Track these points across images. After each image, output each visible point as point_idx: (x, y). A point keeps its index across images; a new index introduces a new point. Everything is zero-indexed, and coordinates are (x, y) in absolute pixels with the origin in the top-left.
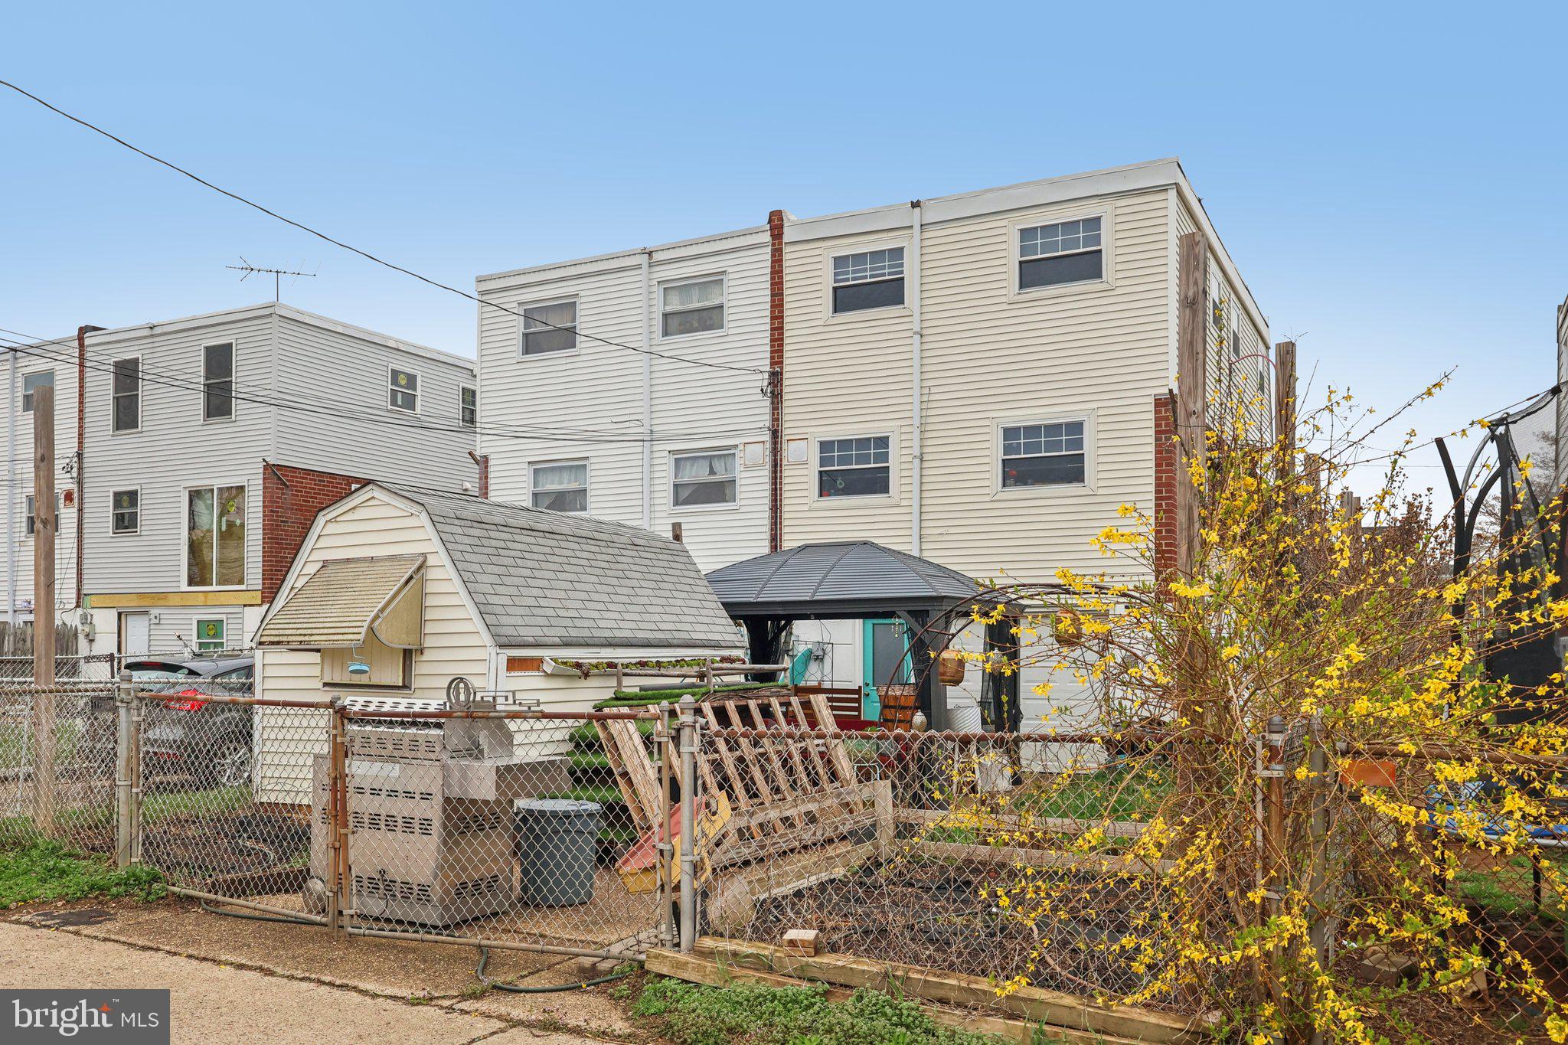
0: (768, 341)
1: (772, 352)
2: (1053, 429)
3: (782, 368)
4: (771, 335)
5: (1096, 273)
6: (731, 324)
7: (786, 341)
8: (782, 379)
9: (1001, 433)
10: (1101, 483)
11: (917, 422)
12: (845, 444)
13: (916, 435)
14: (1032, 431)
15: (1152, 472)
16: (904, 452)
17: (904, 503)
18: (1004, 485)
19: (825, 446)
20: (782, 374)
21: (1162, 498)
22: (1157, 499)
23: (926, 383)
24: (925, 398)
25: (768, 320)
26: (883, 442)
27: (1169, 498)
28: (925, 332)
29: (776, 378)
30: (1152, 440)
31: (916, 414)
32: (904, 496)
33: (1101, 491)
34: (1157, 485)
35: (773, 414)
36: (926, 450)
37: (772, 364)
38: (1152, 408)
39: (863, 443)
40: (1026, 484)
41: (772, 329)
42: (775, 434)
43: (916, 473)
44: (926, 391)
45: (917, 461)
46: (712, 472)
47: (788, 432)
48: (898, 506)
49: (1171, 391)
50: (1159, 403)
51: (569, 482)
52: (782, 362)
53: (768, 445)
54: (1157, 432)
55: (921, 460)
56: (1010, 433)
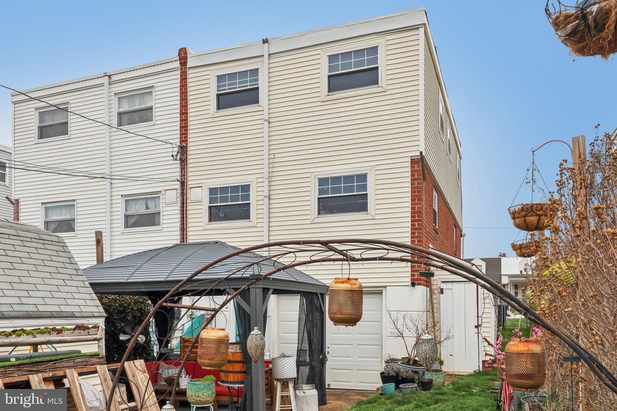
0: (178, 128)
1: (181, 134)
2: (349, 179)
3: (187, 144)
4: (181, 124)
5: (375, 82)
6: (157, 118)
7: (189, 128)
8: (187, 151)
9: (317, 182)
10: (378, 212)
11: (266, 175)
12: (224, 190)
13: (266, 184)
14: (336, 180)
15: (409, 204)
16: (259, 194)
17: (259, 225)
18: (319, 214)
19: (213, 191)
20: (187, 147)
21: (415, 221)
22: (412, 221)
23: (272, 152)
24: (271, 161)
25: (179, 115)
26: (246, 188)
27: (420, 220)
28: (271, 120)
29: (183, 150)
30: (409, 185)
31: (266, 171)
32: (259, 221)
33: (378, 217)
34: (412, 213)
35: (182, 172)
36: (272, 193)
37: (181, 141)
38: (409, 164)
39: (235, 189)
40: (332, 213)
41: (181, 121)
42: (183, 184)
43: (266, 207)
44: (272, 156)
45: (266, 199)
46: (147, 208)
47: (191, 182)
48: (255, 227)
49: (421, 153)
50: (413, 162)
51: (65, 215)
52: (187, 141)
53: (179, 191)
54: (412, 180)
55: (269, 199)
56: (322, 181)
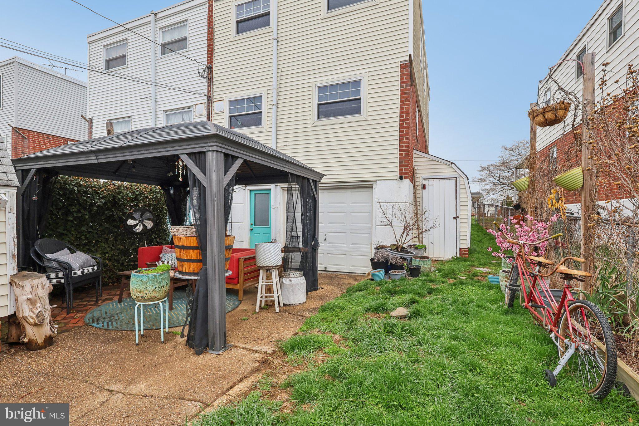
0: (206, 52)
1: (208, 57)
2: (344, 85)
3: (213, 65)
4: (208, 49)
6: (190, 46)
7: (215, 51)
8: (212, 71)
9: (317, 89)
10: (370, 114)
11: (275, 86)
12: (241, 101)
13: (275, 92)
14: (333, 87)
15: (398, 106)
16: (269, 103)
17: (268, 130)
18: (319, 118)
19: (232, 103)
20: (212, 68)
21: (404, 120)
22: (400, 120)
23: (280, 67)
24: (279, 74)
25: (206, 42)
26: (259, 98)
27: (408, 120)
28: (279, 39)
29: (210, 69)
30: (398, 87)
31: (274, 83)
32: (269, 126)
33: (370, 118)
34: (401, 113)
35: (208, 89)
36: (279, 102)
37: (208, 63)
38: (398, 69)
39: (249, 100)
40: (330, 117)
41: (208, 46)
42: (209, 98)
43: (274, 114)
44: (280, 70)
45: (275, 107)
46: (183, 120)
47: (215, 97)
48: (266, 132)
49: (410, 56)
50: (402, 66)
51: (125, 129)
52: (213, 62)
53: (206, 105)
54: (401, 83)
55: (277, 107)
56: (322, 89)
